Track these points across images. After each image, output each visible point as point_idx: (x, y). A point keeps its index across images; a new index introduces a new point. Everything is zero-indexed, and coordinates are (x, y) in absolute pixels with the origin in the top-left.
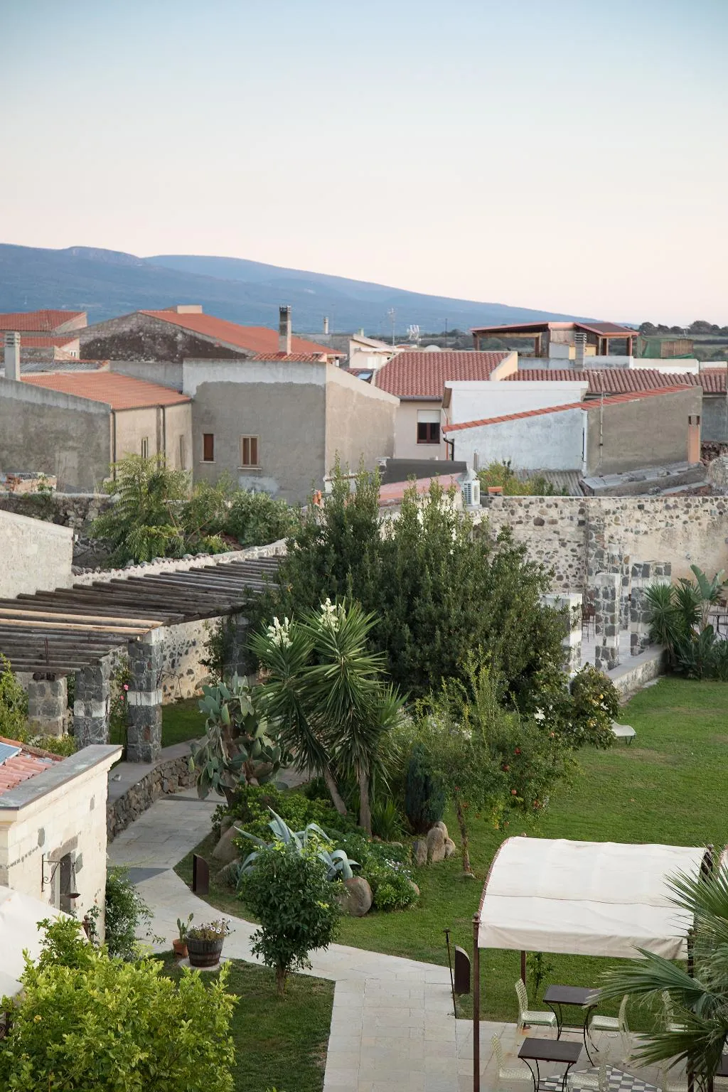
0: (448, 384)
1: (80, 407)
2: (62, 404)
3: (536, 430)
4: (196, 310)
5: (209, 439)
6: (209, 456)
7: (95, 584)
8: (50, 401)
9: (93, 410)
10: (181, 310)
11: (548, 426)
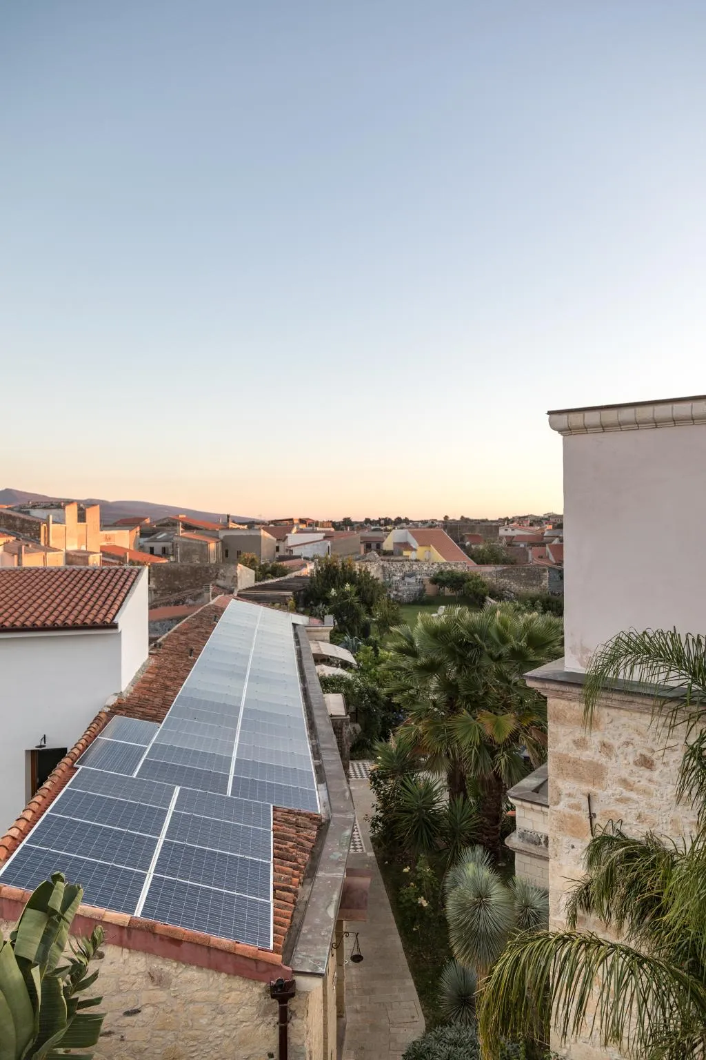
0: (287, 535)
1: (200, 543)
2: (194, 542)
3: (315, 547)
4: (184, 516)
5: (227, 551)
6: (227, 556)
7: (295, 577)
8: (191, 541)
9: (203, 543)
10: (180, 516)
11: (318, 545)
